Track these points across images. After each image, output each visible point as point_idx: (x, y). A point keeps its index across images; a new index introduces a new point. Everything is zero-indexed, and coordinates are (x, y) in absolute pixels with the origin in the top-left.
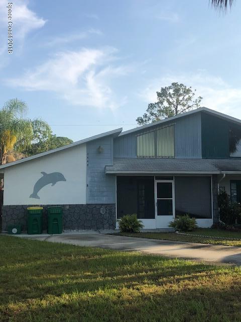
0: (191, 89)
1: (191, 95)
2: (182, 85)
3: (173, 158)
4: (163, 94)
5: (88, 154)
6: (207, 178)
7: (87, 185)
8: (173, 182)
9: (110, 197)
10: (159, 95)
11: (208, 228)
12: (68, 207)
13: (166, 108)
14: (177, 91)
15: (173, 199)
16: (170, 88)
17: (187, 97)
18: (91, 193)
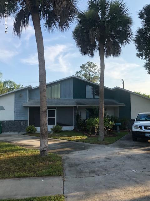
0: (96, 65)
1: (96, 67)
2: (92, 63)
3: (59, 99)
4: (83, 67)
5: (15, 97)
6: (72, 108)
7: (15, 112)
8: (56, 110)
9: (25, 117)
10: (81, 67)
11: (72, 131)
12: (5, 122)
13: (85, 73)
14: (89, 65)
15: (56, 118)
16: (86, 64)
17: (94, 68)
18: (16, 115)
